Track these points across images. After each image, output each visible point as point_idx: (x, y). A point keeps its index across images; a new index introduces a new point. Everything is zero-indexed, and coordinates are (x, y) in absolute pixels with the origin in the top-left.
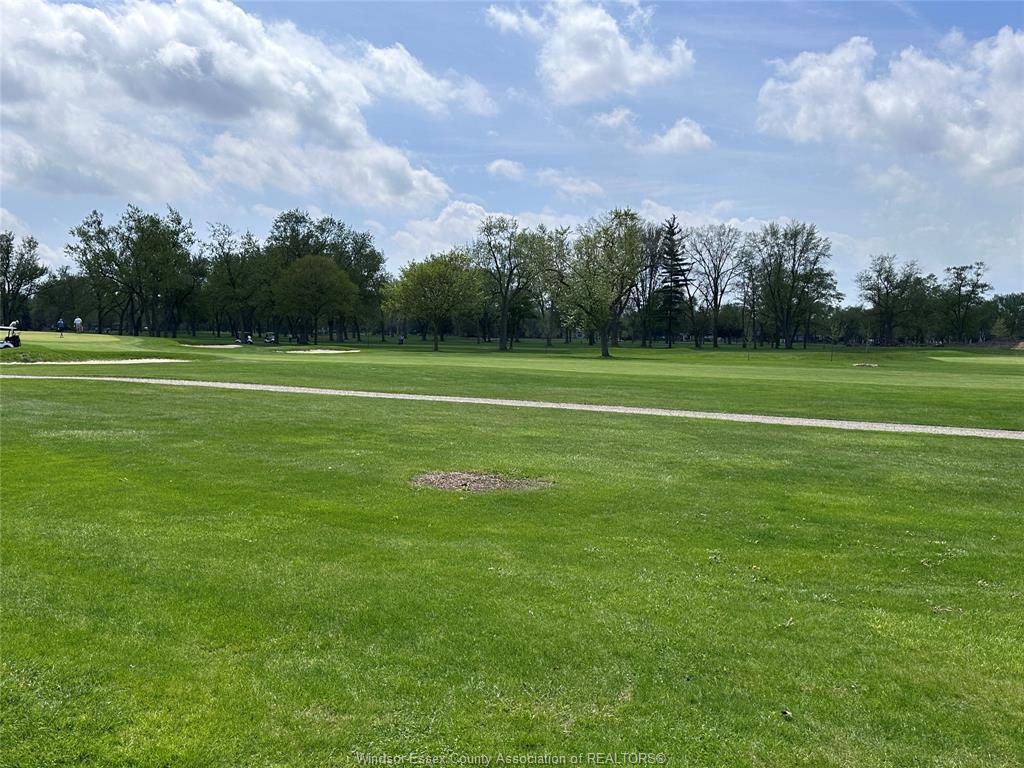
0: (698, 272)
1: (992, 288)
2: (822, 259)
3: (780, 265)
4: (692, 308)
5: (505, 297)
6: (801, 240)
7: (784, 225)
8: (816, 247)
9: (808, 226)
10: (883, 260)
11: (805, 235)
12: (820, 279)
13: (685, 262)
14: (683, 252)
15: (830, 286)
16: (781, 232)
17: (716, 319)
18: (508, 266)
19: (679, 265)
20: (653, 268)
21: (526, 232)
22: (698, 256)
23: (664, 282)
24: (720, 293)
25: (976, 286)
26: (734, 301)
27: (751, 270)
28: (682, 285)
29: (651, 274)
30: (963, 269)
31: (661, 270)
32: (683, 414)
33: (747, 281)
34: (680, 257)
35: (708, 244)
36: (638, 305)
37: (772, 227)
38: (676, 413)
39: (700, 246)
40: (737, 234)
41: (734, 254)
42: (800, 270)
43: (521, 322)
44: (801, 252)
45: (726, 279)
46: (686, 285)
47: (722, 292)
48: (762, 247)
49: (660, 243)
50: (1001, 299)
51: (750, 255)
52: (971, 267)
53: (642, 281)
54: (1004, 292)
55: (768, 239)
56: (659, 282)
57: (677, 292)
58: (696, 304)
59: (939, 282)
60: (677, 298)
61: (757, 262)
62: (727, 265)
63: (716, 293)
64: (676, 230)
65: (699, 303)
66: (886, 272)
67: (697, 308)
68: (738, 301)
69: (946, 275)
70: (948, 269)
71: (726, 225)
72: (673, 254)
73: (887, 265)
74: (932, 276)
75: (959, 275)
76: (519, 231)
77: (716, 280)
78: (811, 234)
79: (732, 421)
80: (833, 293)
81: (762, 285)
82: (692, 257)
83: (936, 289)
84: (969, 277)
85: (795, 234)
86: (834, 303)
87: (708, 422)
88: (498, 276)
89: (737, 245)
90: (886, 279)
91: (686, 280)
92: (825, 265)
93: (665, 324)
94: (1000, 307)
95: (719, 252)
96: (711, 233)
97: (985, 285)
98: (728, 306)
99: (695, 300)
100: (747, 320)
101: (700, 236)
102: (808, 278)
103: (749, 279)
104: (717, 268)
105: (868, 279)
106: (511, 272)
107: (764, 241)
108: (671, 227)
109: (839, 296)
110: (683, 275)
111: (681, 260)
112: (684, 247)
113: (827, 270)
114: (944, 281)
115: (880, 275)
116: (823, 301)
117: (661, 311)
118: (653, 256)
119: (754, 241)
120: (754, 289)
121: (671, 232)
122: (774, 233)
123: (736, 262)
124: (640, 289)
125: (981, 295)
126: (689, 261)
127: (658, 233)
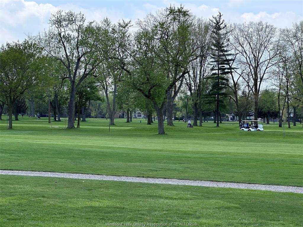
0: (241, 62)
4: (235, 93)
5: (73, 82)
13: (229, 52)
14: (228, 45)
17: (256, 103)
18: (76, 54)
19: (224, 55)
20: (203, 57)
21: (93, 25)
22: (240, 48)
23: (212, 69)
24: (259, 80)
26: (271, 87)
28: (228, 73)
29: (201, 62)
31: (209, 59)
33: (282, 70)
34: (225, 49)
36: (190, 89)
39: (242, 40)
40: (272, 30)
41: (271, 47)
43: (88, 103)
45: (264, 68)
46: (231, 72)
47: (261, 79)
48: (294, 41)
49: (208, 37)
51: (284, 48)
53: (194, 69)
55: (299, 35)
56: (208, 70)
57: (223, 79)
58: (239, 89)
60: (223, 84)
62: (265, 57)
63: (256, 80)
64: (222, 26)
65: (242, 88)
67: (240, 93)
68: (274, 87)
71: (264, 23)
72: (219, 46)
76: (86, 24)
77: (256, 68)
81: (294, 73)
82: (236, 49)
88: (67, 63)
89: (273, 40)
91: (230, 68)
93: (213, 106)
95: (258, 45)
96: (251, 29)
98: (266, 91)
99: (239, 85)
100: (282, 103)
101: (241, 30)
103: (283, 68)
104: (256, 59)
106: (79, 60)
107: (295, 36)
108: (218, 23)
110: (228, 64)
111: (226, 51)
112: (229, 40)
117: (209, 95)
118: (202, 48)
120: (288, 77)
121: (218, 27)
124: (192, 76)
127: (207, 28)
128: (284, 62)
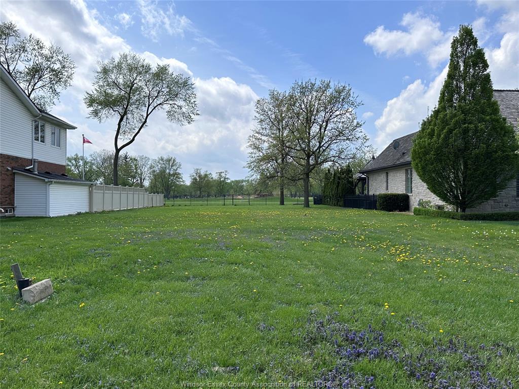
7: (165, 157)
8: (176, 165)
15: (179, 178)
25: (225, 178)
30: (221, 173)
37: (161, 157)
52: (224, 172)
69: (216, 175)
73: (199, 171)
78: (174, 160)
80: (181, 180)
84: (223, 175)
85: (169, 160)
86: (182, 184)
90: (199, 176)
92: (179, 171)
97: (228, 178)
102: (174, 175)
105: (193, 176)
116: (178, 183)
119: (155, 162)
122: (162, 160)
125: (227, 181)
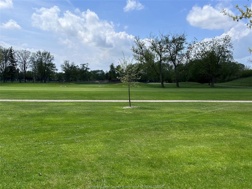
0: (19, 62)
1: (90, 69)
2: (52, 60)
3: (42, 61)
4: (18, 72)
6: (47, 55)
7: (42, 51)
8: (50, 57)
9: (48, 52)
10: (67, 61)
11: (48, 54)
12: (52, 65)
13: (15, 59)
14: (15, 57)
15: (54, 67)
16: (42, 53)
17: (25, 75)
19: (14, 60)
20: (6, 61)
22: (19, 58)
23: (10, 64)
24: (26, 68)
25: (87, 68)
26: (30, 70)
27: (34, 62)
28: (15, 65)
29: (5, 62)
30: (84, 64)
31: (8, 61)
32: (15, 100)
33: (33, 65)
34: (14, 58)
35: (22, 55)
36: (2, 71)
37: (39, 51)
38: (13, 100)
39: (19, 55)
40: (30, 53)
41: (29, 58)
42: (47, 63)
44: (47, 58)
45: (27, 64)
46: (16, 66)
47: (27, 68)
48: (37, 56)
49: (8, 54)
50: (92, 71)
51: (33, 58)
52: (86, 64)
53: (3, 64)
54: (93, 70)
55: (38, 54)
56: (8, 65)
57: (13, 67)
58: (19, 71)
59: (79, 67)
60: (14, 69)
61: (36, 60)
62: (28, 61)
63: (25, 68)
64: (12, 51)
65: (20, 70)
66: (67, 64)
67: (20, 72)
68: (31, 70)
69: (80, 66)
70: (81, 64)
71: (27, 50)
72: (12, 57)
73: (67, 63)
74: (77, 66)
75: (83, 66)
77: (25, 64)
78: (49, 54)
79: (29, 102)
80: (55, 69)
81: (37, 66)
82: (18, 58)
83: (79, 69)
84: (85, 66)
85: (45, 54)
86: (56, 71)
87: (22, 102)
89: (30, 56)
90: (67, 66)
91: (16, 64)
92: (53, 62)
93: (10, 76)
94: (92, 73)
95: (25, 57)
96: (22, 52)
97: (89, 68)
98: (28, 72)
99: (19, 70)
100: (34, 75)
101: (19, 52)
102: (49, 65)
103: (34, 64)
104: (25, 61)
105: (64, 66)
107: (37, 55)
108: (11, 49)
109: (57, 70)
110: (15, 63)
111: (14, 59)
112: (15, 55)
113: (53, 63)
114: (80, 67)
115: (66, 65)
116: (53, 71)
117: (9, 72)
118: (6, 57)
119: (35, 55)
120: (35, 67)
121: (11, 51)
122: (40, 53)
123: (30, 60)
124: (2, 66)
125: (88, 70)
126: (17, 59)
127: (7, 51)
128: (34, 63)
